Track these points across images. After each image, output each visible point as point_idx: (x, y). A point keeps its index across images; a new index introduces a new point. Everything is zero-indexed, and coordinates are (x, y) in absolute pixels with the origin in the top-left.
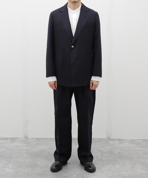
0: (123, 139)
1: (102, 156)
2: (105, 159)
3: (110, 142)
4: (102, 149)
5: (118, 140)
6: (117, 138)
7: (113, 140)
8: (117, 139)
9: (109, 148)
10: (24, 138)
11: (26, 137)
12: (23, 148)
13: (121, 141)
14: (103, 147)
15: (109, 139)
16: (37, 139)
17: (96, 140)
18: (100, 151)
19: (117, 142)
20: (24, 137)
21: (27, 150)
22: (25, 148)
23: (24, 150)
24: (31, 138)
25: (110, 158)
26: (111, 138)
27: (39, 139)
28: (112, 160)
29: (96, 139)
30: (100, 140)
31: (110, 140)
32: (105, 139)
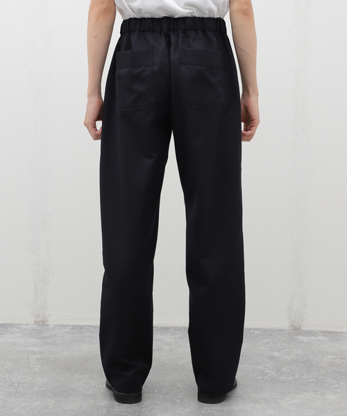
0: (342, 333)
1: (278, 371)
2: (290, 379)
3: (301, 338)
4: (276, 354)
5: (325, 333)
6: (323, 329)
7: (309, 333)
8: (322, 332)
9: (300, 352)
10: (36, 326)
11: (42, 323)
12: (29, 349)
13: (333, 335)
14: (279, 350)
15: (296, 330)
16: (74, 327)
17: (256, 332)
18: (272, 358)
19: (322, 338)
20: (36, 322)
21: (41, 353)
22: (36, 349)
23: (34, 353)
24: (55, 326)
25: (305, 377)
26: (303, 328)
27: (81, 327)
28: (311, 380)
29: (257, 329)
30: (268, 332)
31: (300, 334)
32: (283, 330)
